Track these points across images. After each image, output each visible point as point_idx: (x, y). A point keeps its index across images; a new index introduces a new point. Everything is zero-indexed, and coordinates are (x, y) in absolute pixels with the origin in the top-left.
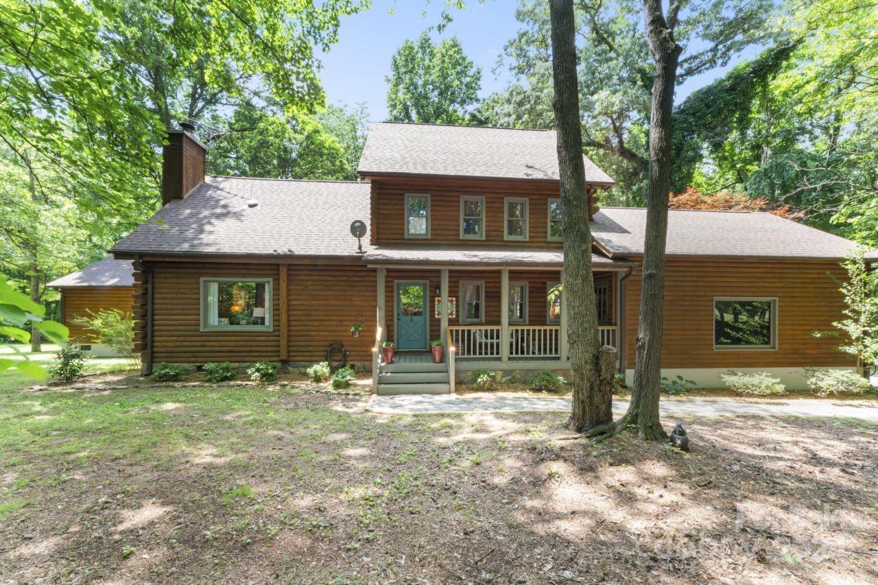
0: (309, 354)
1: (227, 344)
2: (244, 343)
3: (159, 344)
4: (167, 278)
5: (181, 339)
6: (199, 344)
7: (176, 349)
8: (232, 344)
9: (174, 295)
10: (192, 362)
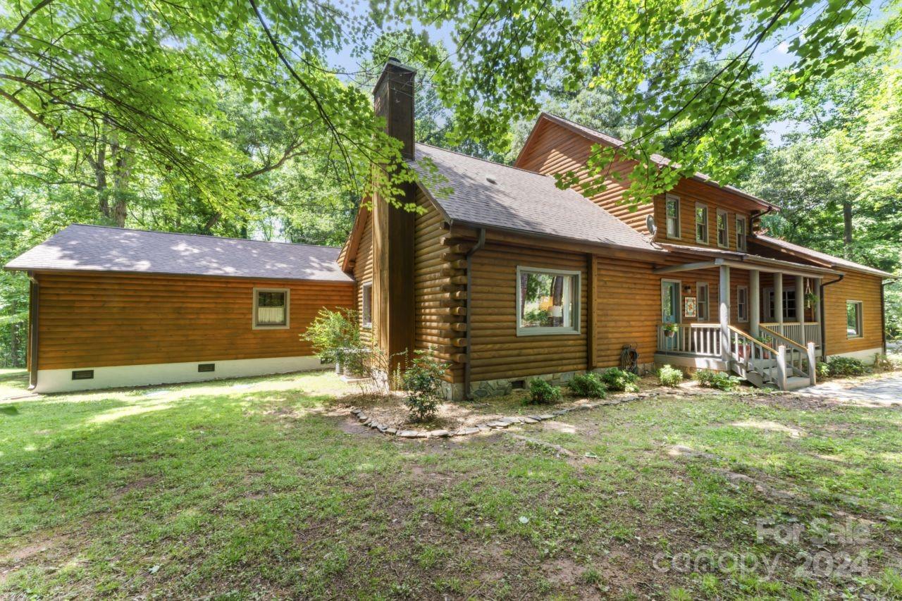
0: (606, 358)
1: (541, 351)
2: (555, 349)
3: (475, 355)
4: (482, 265)
5: (498, 346)
6: (516, 352)
7: (494, 361)
8: (546, 350)
9: (490, 289)
10: (508, 378)
